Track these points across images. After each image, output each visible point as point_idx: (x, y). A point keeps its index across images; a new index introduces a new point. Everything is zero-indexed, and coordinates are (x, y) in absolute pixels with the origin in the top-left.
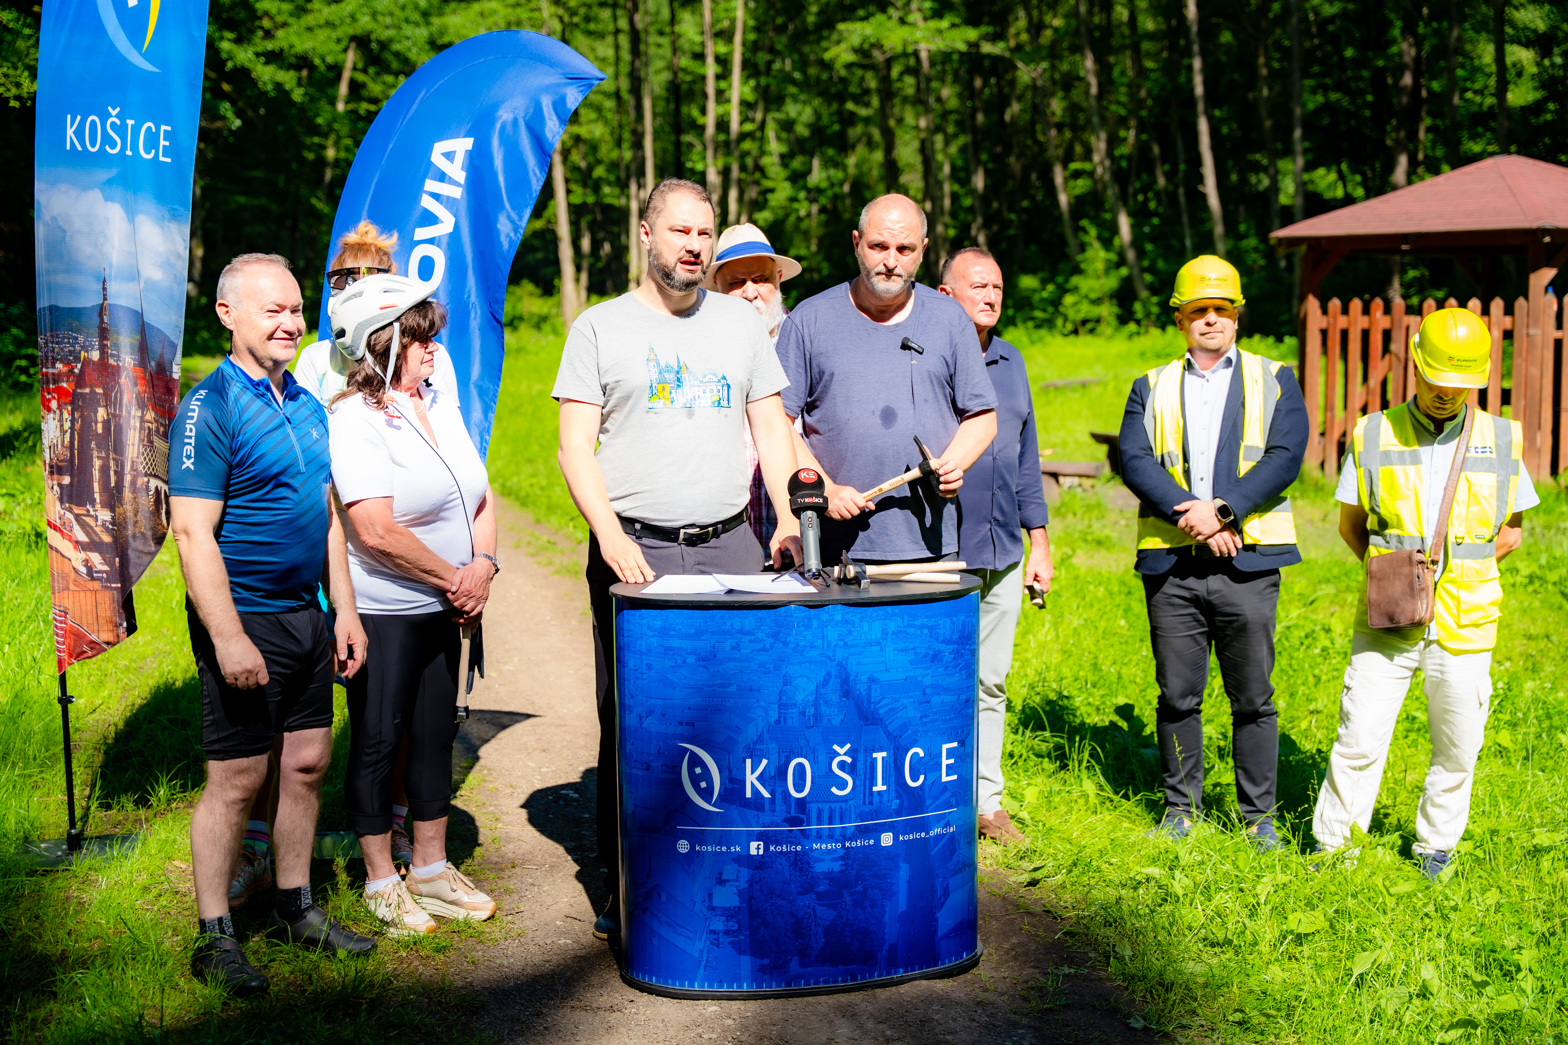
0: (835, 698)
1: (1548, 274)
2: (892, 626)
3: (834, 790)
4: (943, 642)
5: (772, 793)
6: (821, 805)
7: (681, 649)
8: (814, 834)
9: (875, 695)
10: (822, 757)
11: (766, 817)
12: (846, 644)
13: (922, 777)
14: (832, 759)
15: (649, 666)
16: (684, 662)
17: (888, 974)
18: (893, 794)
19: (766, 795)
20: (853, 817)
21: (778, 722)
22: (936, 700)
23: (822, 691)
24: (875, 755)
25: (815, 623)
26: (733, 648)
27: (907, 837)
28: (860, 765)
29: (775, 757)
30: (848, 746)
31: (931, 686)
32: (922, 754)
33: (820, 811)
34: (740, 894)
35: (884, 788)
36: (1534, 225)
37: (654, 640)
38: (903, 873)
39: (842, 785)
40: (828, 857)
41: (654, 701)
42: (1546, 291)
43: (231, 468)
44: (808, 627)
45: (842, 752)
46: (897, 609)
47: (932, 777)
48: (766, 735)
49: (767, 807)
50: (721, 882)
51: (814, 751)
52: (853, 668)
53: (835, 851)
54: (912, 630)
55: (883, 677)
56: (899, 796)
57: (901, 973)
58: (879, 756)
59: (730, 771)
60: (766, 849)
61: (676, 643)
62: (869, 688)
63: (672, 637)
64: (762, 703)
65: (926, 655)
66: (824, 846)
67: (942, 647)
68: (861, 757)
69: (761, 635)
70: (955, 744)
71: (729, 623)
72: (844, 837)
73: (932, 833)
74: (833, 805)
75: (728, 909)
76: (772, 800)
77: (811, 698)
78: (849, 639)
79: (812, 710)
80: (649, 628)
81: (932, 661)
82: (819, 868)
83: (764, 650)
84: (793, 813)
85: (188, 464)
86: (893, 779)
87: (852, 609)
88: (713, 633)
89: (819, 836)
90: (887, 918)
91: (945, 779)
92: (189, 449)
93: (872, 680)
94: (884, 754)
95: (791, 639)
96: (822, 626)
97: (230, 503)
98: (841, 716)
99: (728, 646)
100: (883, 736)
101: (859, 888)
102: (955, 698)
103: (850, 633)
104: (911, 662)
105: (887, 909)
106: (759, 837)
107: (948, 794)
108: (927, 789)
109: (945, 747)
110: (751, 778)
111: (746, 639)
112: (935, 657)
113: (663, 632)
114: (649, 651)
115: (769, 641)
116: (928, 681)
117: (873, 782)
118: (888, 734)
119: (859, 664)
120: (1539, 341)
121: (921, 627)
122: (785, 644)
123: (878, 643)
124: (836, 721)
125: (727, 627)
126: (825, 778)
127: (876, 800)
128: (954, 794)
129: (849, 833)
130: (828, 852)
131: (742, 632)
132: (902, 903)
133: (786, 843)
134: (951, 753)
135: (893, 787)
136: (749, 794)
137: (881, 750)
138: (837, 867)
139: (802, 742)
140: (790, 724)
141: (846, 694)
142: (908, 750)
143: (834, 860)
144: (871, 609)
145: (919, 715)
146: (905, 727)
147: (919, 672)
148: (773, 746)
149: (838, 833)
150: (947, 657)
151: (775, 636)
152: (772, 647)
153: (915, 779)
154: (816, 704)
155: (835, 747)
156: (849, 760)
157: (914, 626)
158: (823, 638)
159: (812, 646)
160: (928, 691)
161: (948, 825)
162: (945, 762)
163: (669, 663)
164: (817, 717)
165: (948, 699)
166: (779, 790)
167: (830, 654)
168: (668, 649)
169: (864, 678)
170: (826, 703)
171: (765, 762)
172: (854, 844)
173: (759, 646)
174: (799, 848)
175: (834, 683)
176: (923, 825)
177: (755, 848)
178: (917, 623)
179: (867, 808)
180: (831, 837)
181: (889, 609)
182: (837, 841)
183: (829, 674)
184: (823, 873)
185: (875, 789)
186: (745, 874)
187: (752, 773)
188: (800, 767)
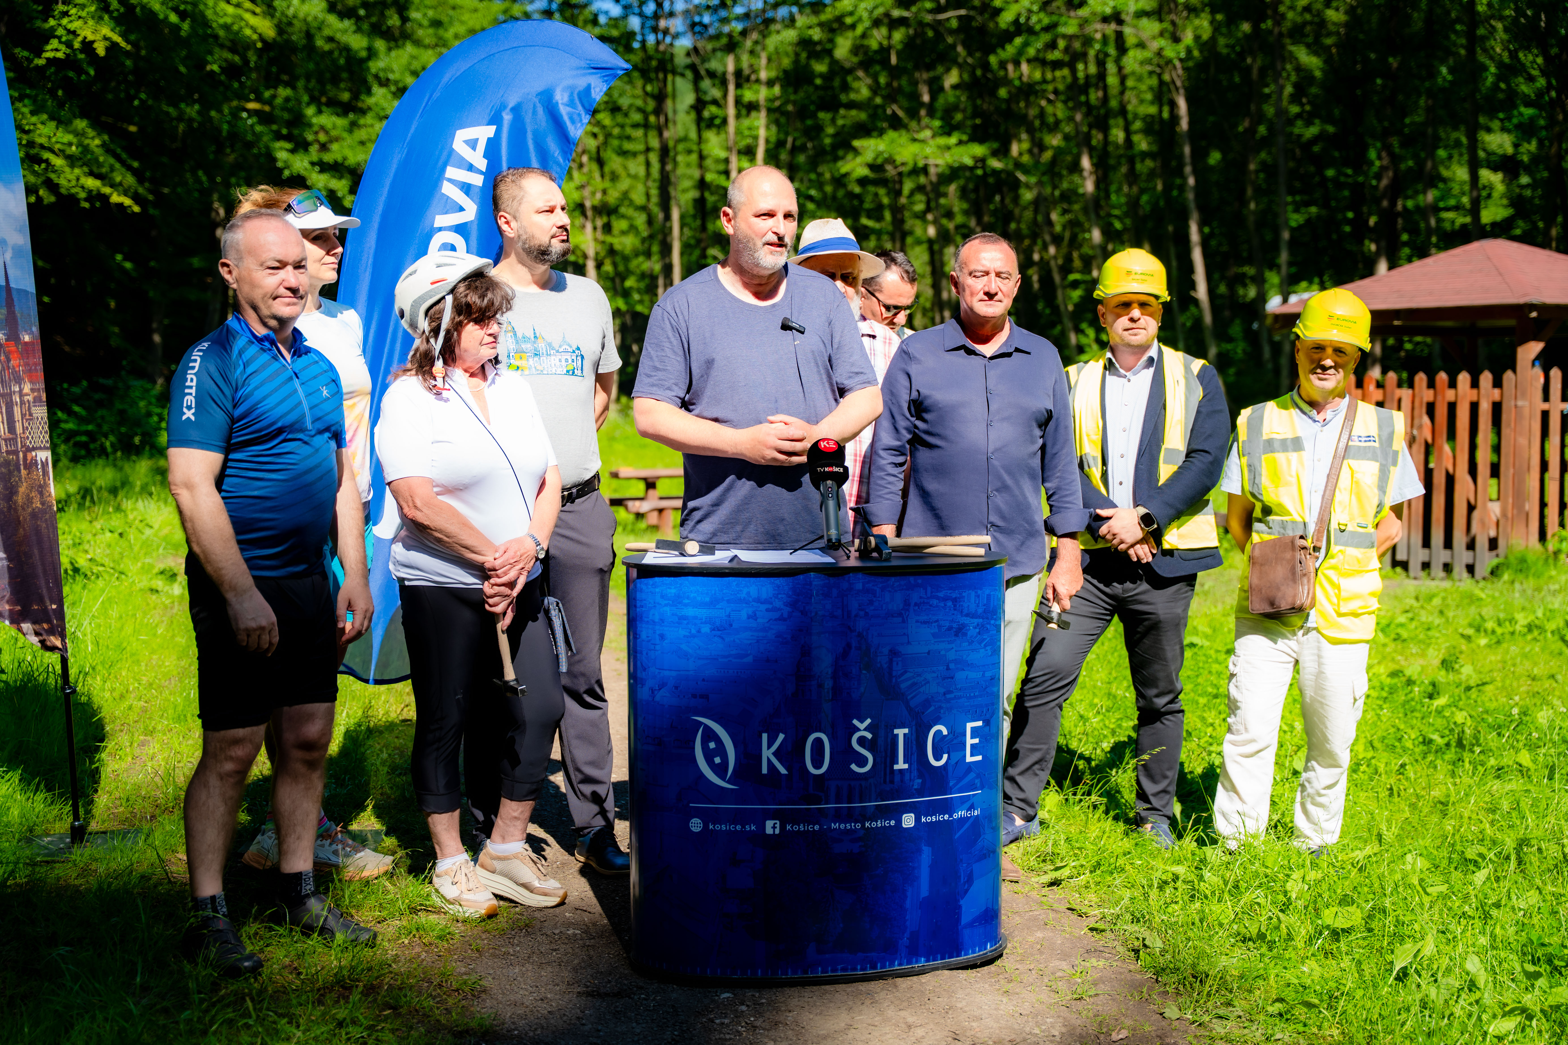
0: (855, 670)
1: (1535, 348)
2: (915, 596)
4: (968, 615)
6: (840, 783)
7: (695, 618)
8: (833, 813)
9: (897, 668)
10: (842, 733)
11: (780, 794)
12: (866, 614)
13: (945, 756)
15: (662, 637)
16: (699, 631)
17: (909, 963)
18: (915, 773)
20: (873, 795)
21: (795, 695)
22: (960, 676)
23: (842, 663)
24: (896, 731)
25: (835, 592)
26: (749, 617)
27: (929, 819)
29: (792, 731)
30: (868, 721)
31: (955, 661)
32: (945, 732)
33: (838, 789)
34: (755, 875)
36: (1522, 301)
37: (667, 609)
38: (926, 857)
40: (846, 838)
41: (667, 673)
42: (1533, 365)
43: (234, 421)
44: (828, 595)
46: (918, 579)
48: (782, 708)
49: (784, 784)
50: (735, 863)
51: (833, 726)
52: (874, 639)
53: (854, 831)
54: (935, 602)
55: (904, 650)
56: (921, 776)
57: (922, 962)
58: (901, 732)
59: (746, 746)
60: (783, 827)
61: (690, 612)
62: (891, 662)
63: (686, 605)
64: (780, 675)
65: (950, 628)
66: (842, 826)
67: (966, 620)
68: (882, 733)
69: (778, 604)
70: (979, 723)
71: (745, 590)
72: (864, 817)
73: (955, 816)
74: (852, 783)
75: (742, 891)
76: (789, 777)
77: (831, 671)
78: (870, 610)
79: (831, 683)
80: (662, 597)
81: (956, 635)
82: (839, 849)
83: (782, 619)
84: (811, 791)
85: (189, 414)
88: (728, 601)
89: (838, 816)
90: (908, 904)
91: (969, 759)
92: (190, 400)
93: (893, 653)
95: (810, 607)
96: (843, 595)
97: (232, 456)
98: (862, 690)
99: (744, 614)
100: (905, 712)
101: (879, 871)
102: (979, 675)
103: (871, 602)
104: (934, 635)
105: (909, 894)
106: (777, 815)
107: (972, 775)
108: (950, 769)
109: (970, 726)
110: (767, 753)
111: (763, 607)
112: (960, 631)
113: (677, 601)
114: (662, 620)
115: (787, 610)
116: (952, 655)
118: (910, 710)
119: (880, 635)
120: (1526, 412)
121: (945, 599)
122: (804, 612)
123: (900, 615)
124: (856, 695)
125: (743, 595)
127: (897, 778)
128: (978, 776)
129: (869, 813)
130: (847, 832)
131: (759, 600)
132: (924, 887)
133: (804, 822)
134: (975, 732)
135: (915, 766)
138: (856, 848)
139: (821, 716)
140: (806, 697)
141: (867, 666)
143: (853, 841)
144: (892, 578)
145: (942, 690)
146: (927, 703)
147: (942, 646)
148: (791, 720)
149: (857, 812)
150: (972, 631)
151: (793, 604)
152: (790, 616)
153: (938, 758)
154: (835, 677)
157: (938, 598)
158: (844, 607)
159: (833, 616)
160: (952, 666)
161: (971, 808)
162: (970, 741)
163: (682, 632)
164: (837, 689)
165: (973, 675)
167: (850, 624)
168: (683, 618)
169: (886, 650)
170: (846, 675)
172: (874, 824)
173: (777, 615)
174: (817, 827)
175: (855, 654)
176: (946, 807)
177: (771, 827)
178: (941, 594)
179: (888, 787)
180: (850, 816)
181: (910, 578)
182: (856, 821)
183: (849, 645)
184: (841, 854)
186: (760, 855)
187: (769, 747)
188: (818, 742)
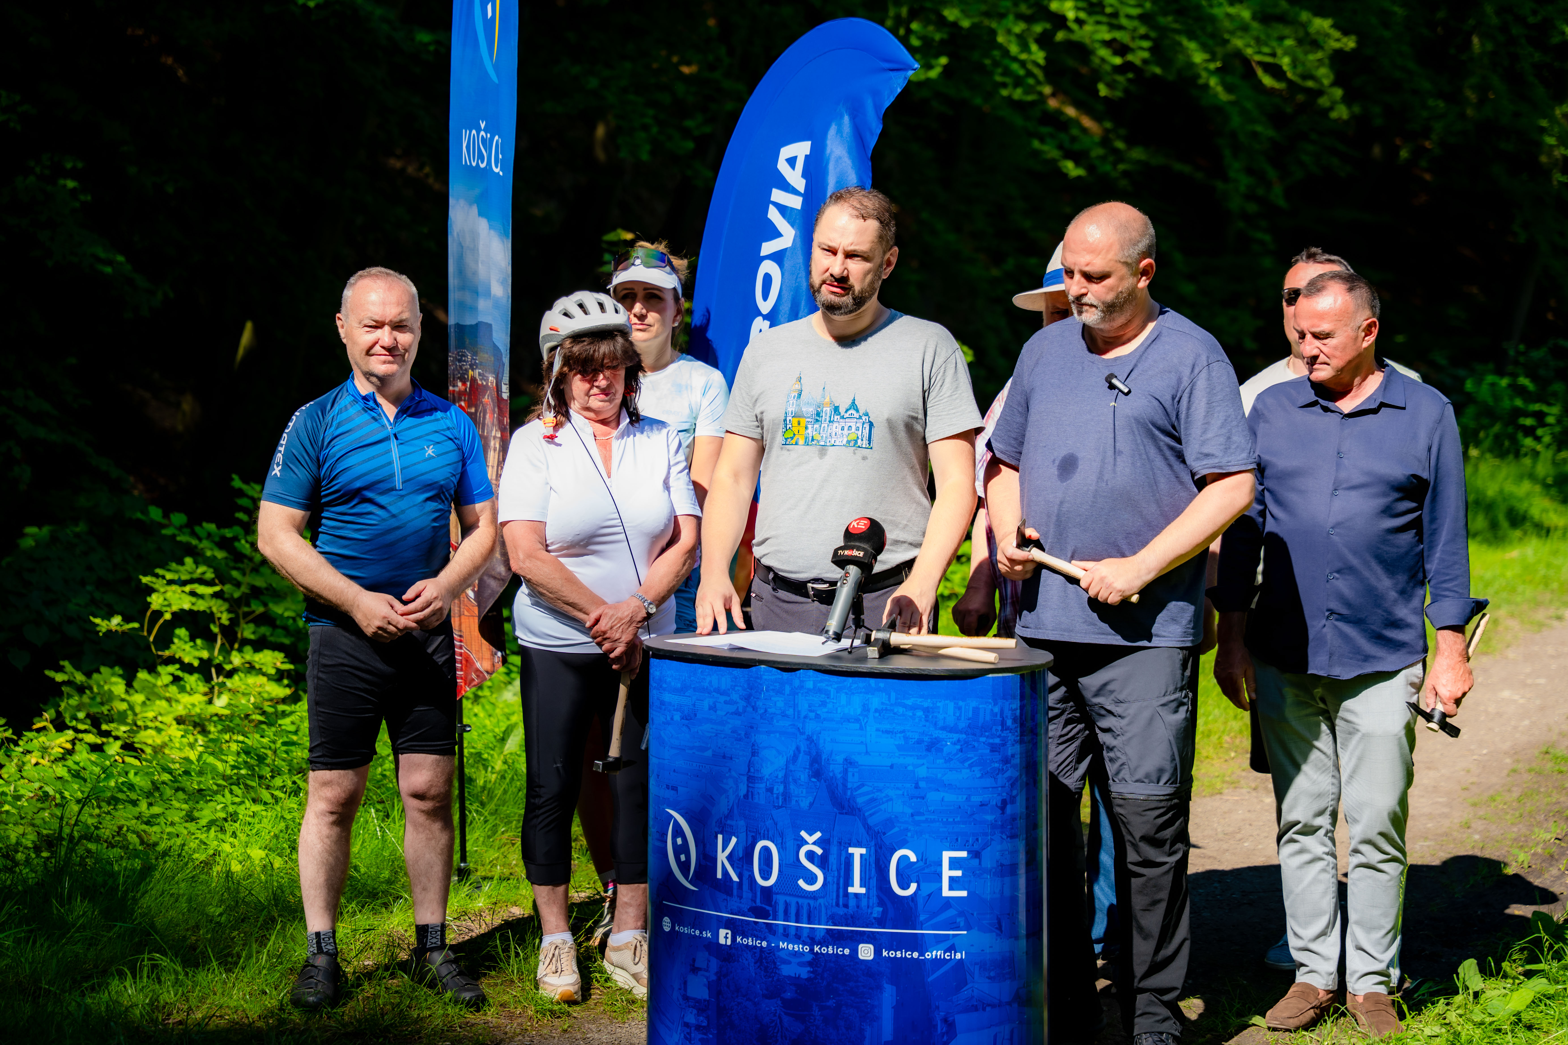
0: (803, 777)
2: (875, 702)
3: (801, 883)
4: (943, 728)
5: (740, 876)
6: (788, 899)
7: (670, 703)
8: (781, 930)
9: (853, 780)
10: (790, 844)
11: (734, 903)
12: (818, 716)
13: (913, 887)
14: (799, 847)
16: (672, 719)
18: (874, 900)
19: (735, 878)
20: (824, 918)
21: (746, 796)
22: (933, 797)
23: (792, 767)
24: (851, 850)
25: (787, 689)
26: (710, 708)
27: (892, 954)
28: (833, 859)
29: (743, 836)
30: (818, 835)
31: (927, 779)
32: (913, 858)
33: (787, 906)
34: (710, 985)
35: (863, 891)
38: (888, 996)
39: (812, 880)
40: (795, 960)
43: (318, 479)
44: (780, 692)
45: (811, 841)
46: (882, 683)
47: (928, 888)
48: (736, 811)
49: (735, 892)
50: (695, 970)
51: (782, 835)
52: (826, 744)
53: (802, 954)
54: (901, 710)
55: (862, 760)
56: (881, 903)
59: (704, 846)
60: (734, 939)
62: (846, 771)
64: (734, 774)
65: (920, 742)
66: (790, 947)
67: (942, 734)
68: (834, 849)
69: (735, 697)
70: (963, 854)
71: (708, 679)
72: (812, 940)
73: (928, 955)
74: (800, 901)
75: (698, 1001)
76: (740, 884)
77: (781, 775)
78: (822, 712)
79: (781, 788)
81: (928, 749)
82: (787, 970)
83: (737, 713)
84: (758, 903)
85: (277, 471)
86: (874, 882)
87: (827, 677)
88: (695, 689)
89: (786, 934)
91: (946, 892)
92: (280, 457)
93: (849, 762)
94: (863, 851)
95: (760, 704)
96: (794, 693)
98: (810, 799)
99: (706, 704)
100: (862, 830)
101: (831, 1003)
102: (961, 799)
103: (824, 704)
104: (899, 748)
105: (868, 1034)
106: (729, 924)
107: (951, 913)
108: (920, 902)
109: (947, 855)
110: (722, 857)
111: (723, 699)
112: (933, 746)
115: (742, 703)
116: (922, 772)
117: (848, 882)
118: (868, 828)
119: (833, 741)
121: (914, 708)
122: (755, 708)
123: (857, 720)
124: (805, 804)
125: (706, 684)
126: (792, 869)
127: (852, 903)
128: (961, 914)
129: (819, 936)
130: (795, 954)
131: (718, 691)
132: (887, 1031)
133: (753, 936)
134: (954, 864)
135: (874, 892)
136: (719, 875)
137: (859, 845)
138: (804, 973)
139: (769, 822)
140: (756, 801)
141: (817, 774)
142: (894, 851)
143: (801, 964)
144: (850, 679)
145: (909, 811)
146: (890, 822)
147: (909, 760)
148: (742, 823)
149: (805, 934)
150: (949, 747)
151: (747, 698)
152: (745, 711)
153: (904, 886)
154: (785, 782)
155: (803, 834)
156: (819, 851)
157: (905, 706)
158: (795, 706)
159: (784, 715)
160: (922, 784)
161: (951, 949)
162: (947, 873)
163: (662, 718)
164: (786, 796)
165: (950, 797)
166: (746, 874)
167: (800, 726)
168: (662, 703)
169: (840, 759)
170: (795, 781)
171: (734, 840)
172: (824, 950)
173: (732, 708)
174: (764, 944)
175: (803, 760)
176: (916, 943)
177: (724, 936)
178: (909, 702)
179: (841, 911)
180: (798, 936)
181: (872, 681)
182: (804, 944)
183: (798, 749)
184: (789, 977)
185: (851, 890)
186: (714, 964)
187: (723, 851)
188: (766, 851)
